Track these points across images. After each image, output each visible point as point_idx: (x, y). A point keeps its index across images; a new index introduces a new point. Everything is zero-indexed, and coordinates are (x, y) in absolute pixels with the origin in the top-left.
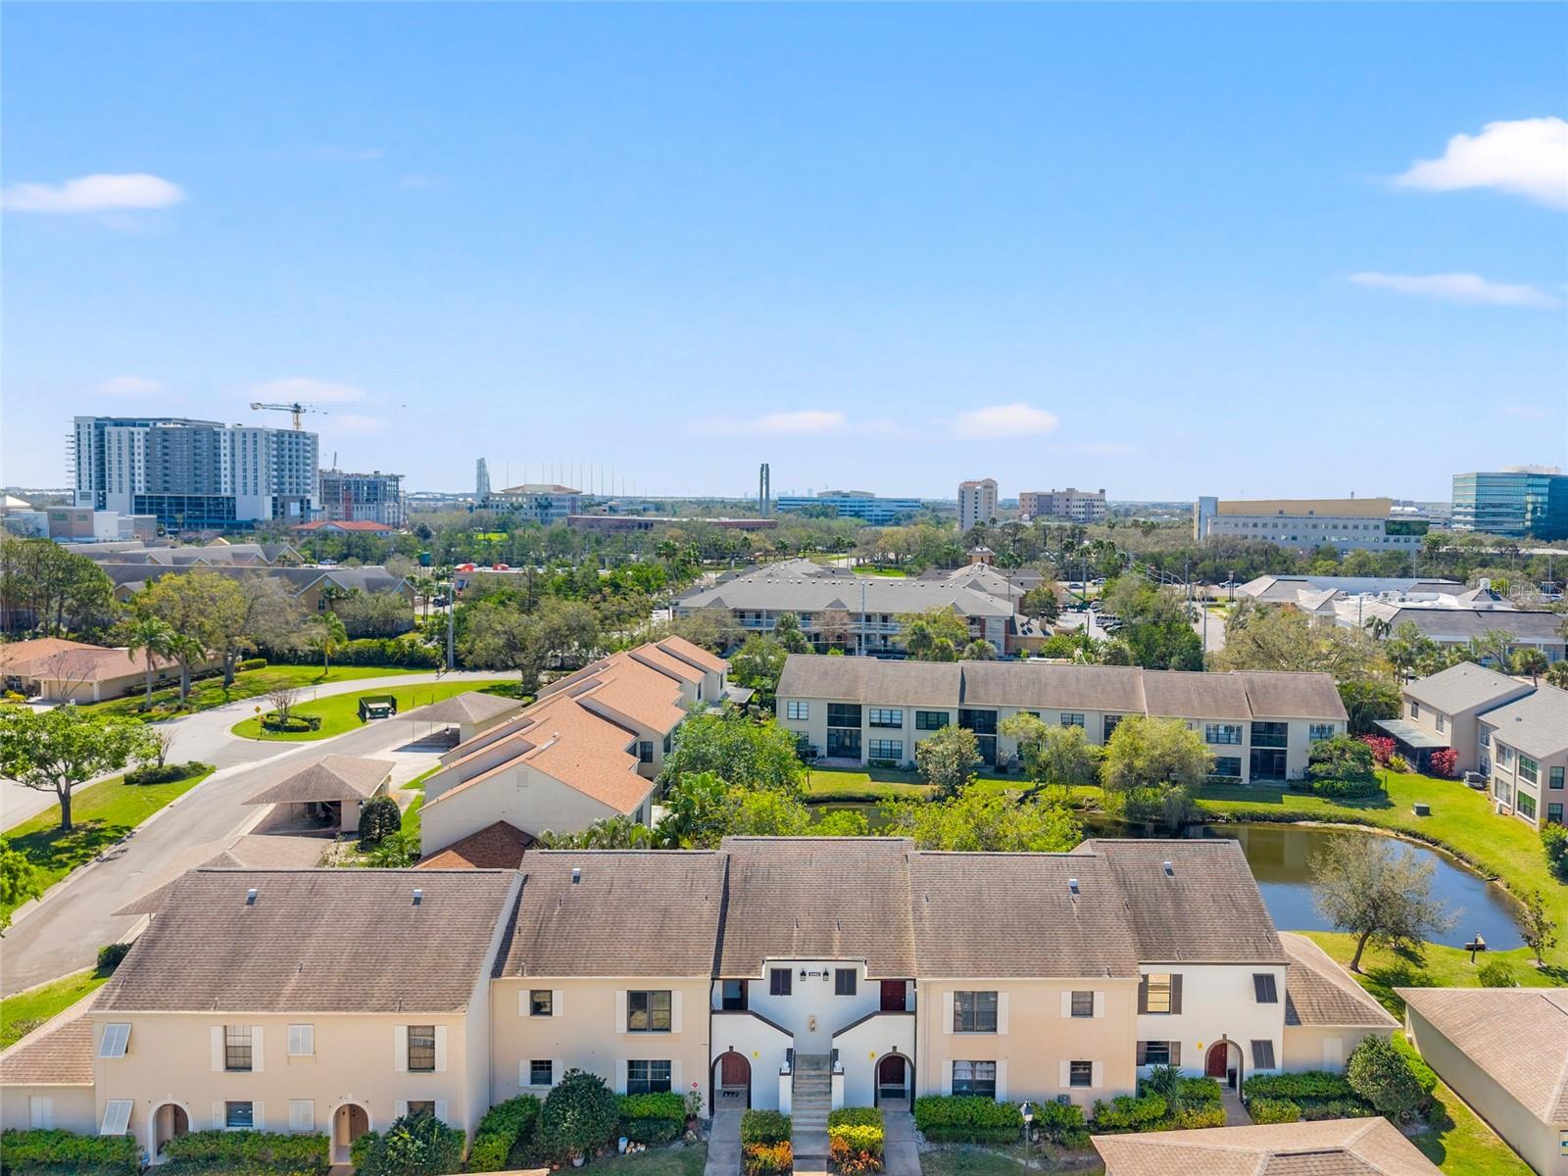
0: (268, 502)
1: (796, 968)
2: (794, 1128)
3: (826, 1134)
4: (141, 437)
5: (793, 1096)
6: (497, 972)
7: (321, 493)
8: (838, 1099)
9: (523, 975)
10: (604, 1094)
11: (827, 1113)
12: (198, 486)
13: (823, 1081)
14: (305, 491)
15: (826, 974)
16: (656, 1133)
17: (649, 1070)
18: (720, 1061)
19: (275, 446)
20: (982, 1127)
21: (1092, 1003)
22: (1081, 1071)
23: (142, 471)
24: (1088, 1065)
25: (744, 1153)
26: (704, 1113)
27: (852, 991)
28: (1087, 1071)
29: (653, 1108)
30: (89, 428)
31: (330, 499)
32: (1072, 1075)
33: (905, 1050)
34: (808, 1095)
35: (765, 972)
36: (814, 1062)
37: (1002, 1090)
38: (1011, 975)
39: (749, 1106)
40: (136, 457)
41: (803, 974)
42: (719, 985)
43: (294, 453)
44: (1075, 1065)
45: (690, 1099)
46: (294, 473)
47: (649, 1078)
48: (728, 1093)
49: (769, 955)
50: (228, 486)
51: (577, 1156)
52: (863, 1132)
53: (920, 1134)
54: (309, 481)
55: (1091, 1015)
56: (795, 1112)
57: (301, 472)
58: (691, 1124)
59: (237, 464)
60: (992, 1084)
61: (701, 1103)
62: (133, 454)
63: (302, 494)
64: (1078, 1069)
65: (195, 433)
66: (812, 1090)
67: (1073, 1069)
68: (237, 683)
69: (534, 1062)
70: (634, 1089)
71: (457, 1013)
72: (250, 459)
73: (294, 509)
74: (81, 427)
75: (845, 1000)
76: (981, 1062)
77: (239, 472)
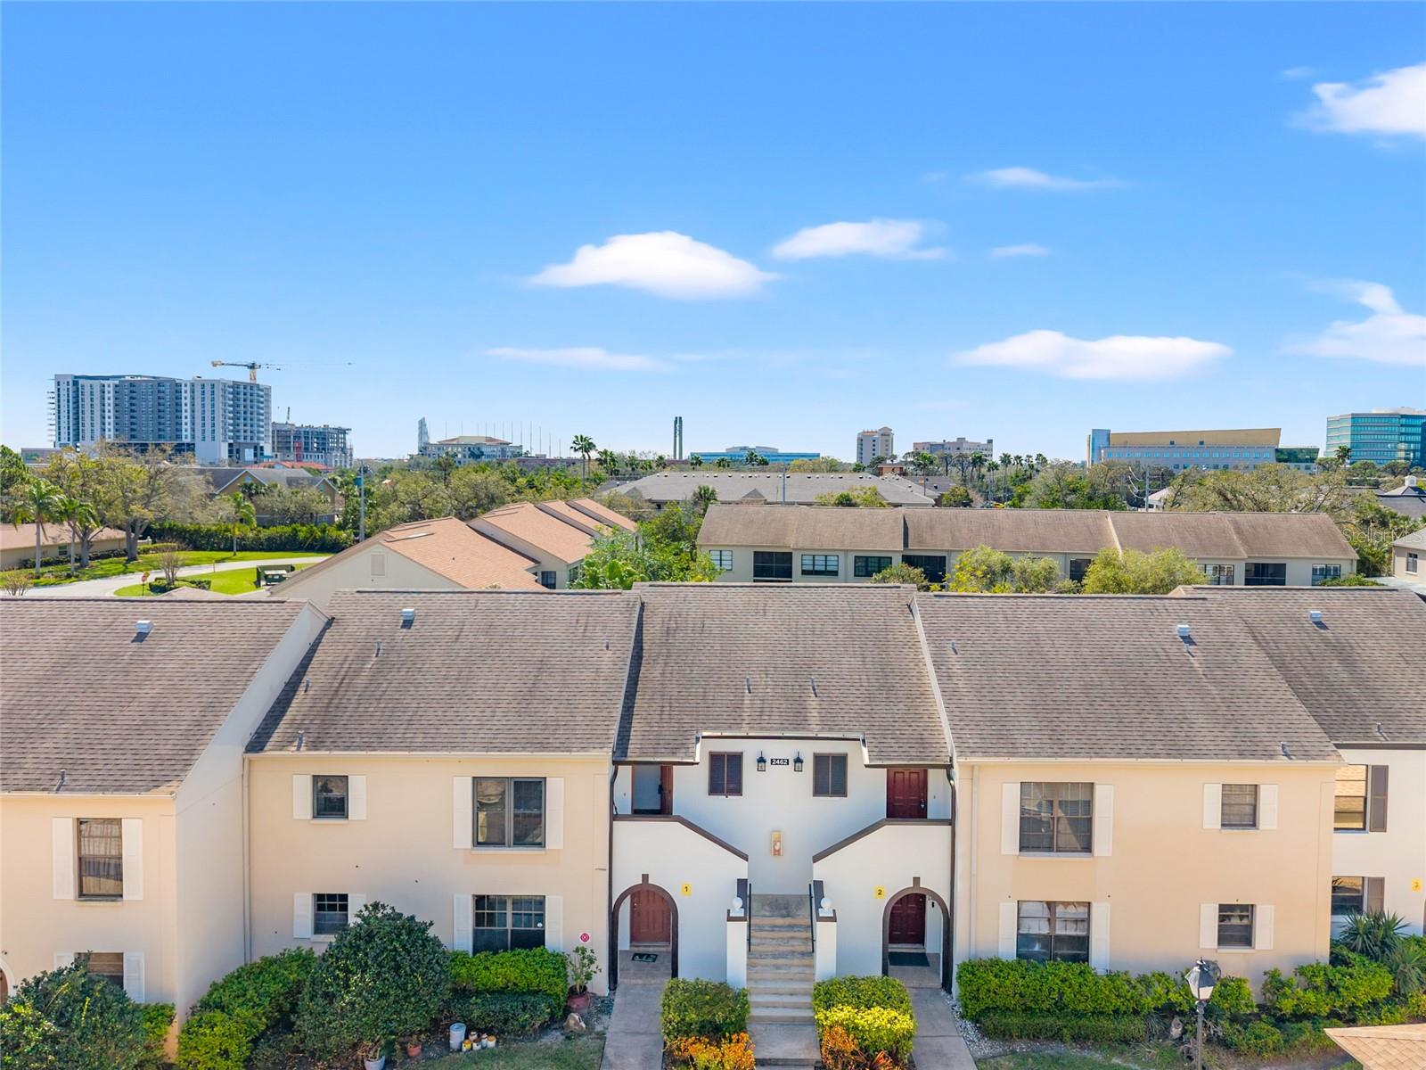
0: (225, 448)
1: (750, 750)
2: (755, 1012)
3: (813, 1022)
4: (111, 389)
5: (748, 958)
6: (257, 744)
7: (273, 442)
8: (826, 962)
9: (298, 749)
10: (424, 946)
11: (810, 986)
12: (161, 433)
13: (797, 934)
14: (259, 438)
15: (798, 760)
16: (515, 1017)
17: (509, 911)
18: (628, 900)
19: (231, 396)
20: (1079, 1015)
21: (1255, 807)
22: (1235, 921)
23: (112, 420)
24: (1247, 910)
25: (668, 1054)
26: (599, 984)
27: (840, 790)
28: (1245, 922)
29: (513, 974)
30: (68, 385)
31: (282, 448)
32: (1221, 929)
33: (935, 882)
34: (774, 957)
35: (700, 753)
36: (781, 906)
37: (1101, 953)
38: (1118, 755)
39: (675, 974)
40: (107, 408)
41: (761, 760)
42: (625, 772)
43: (248, 402)
44: (1226, 911)
45: (576, 958)
46: (249, 421)
47: (509, 927)
48: (641, 956)
49: (706, 729)
50: (189, 433)
51: (371, 1054)
52: (877, 1019)
53: (969, 1025)
54: (262, 429)
55: (1254, 825)
56: (752, 985)
57: (255, 421)
58: (577, 1002)
59: (196, 413)
60: (1083, 942)
61: (593, 967)
62: (104, 405)
63: (255, 441)
64: (1229, 917)
65: (159, 385)
66: (781, 949)
67: (1222, 918)
68: (140, 561)
69: (320, 897)
70: (485, 943)
71: (160, 794)
72: (208, 408)
73: (249, 454)
74: (61, 383)
75: (830, 803)
76: (1066, 904)
77: (198, 421)
